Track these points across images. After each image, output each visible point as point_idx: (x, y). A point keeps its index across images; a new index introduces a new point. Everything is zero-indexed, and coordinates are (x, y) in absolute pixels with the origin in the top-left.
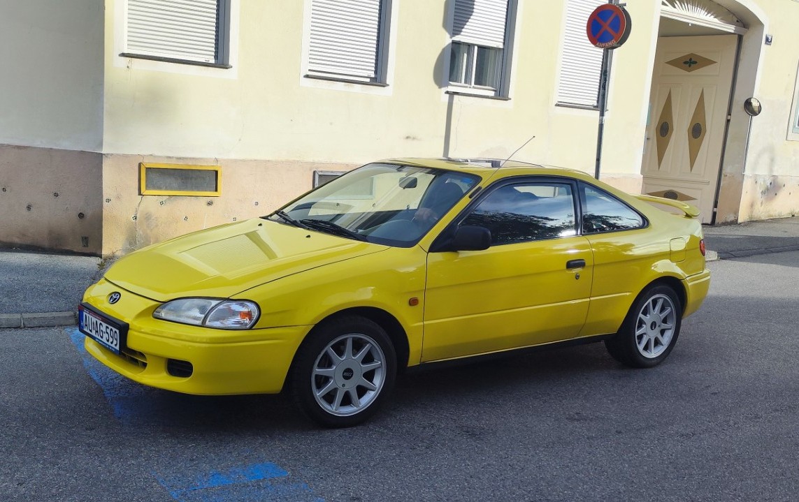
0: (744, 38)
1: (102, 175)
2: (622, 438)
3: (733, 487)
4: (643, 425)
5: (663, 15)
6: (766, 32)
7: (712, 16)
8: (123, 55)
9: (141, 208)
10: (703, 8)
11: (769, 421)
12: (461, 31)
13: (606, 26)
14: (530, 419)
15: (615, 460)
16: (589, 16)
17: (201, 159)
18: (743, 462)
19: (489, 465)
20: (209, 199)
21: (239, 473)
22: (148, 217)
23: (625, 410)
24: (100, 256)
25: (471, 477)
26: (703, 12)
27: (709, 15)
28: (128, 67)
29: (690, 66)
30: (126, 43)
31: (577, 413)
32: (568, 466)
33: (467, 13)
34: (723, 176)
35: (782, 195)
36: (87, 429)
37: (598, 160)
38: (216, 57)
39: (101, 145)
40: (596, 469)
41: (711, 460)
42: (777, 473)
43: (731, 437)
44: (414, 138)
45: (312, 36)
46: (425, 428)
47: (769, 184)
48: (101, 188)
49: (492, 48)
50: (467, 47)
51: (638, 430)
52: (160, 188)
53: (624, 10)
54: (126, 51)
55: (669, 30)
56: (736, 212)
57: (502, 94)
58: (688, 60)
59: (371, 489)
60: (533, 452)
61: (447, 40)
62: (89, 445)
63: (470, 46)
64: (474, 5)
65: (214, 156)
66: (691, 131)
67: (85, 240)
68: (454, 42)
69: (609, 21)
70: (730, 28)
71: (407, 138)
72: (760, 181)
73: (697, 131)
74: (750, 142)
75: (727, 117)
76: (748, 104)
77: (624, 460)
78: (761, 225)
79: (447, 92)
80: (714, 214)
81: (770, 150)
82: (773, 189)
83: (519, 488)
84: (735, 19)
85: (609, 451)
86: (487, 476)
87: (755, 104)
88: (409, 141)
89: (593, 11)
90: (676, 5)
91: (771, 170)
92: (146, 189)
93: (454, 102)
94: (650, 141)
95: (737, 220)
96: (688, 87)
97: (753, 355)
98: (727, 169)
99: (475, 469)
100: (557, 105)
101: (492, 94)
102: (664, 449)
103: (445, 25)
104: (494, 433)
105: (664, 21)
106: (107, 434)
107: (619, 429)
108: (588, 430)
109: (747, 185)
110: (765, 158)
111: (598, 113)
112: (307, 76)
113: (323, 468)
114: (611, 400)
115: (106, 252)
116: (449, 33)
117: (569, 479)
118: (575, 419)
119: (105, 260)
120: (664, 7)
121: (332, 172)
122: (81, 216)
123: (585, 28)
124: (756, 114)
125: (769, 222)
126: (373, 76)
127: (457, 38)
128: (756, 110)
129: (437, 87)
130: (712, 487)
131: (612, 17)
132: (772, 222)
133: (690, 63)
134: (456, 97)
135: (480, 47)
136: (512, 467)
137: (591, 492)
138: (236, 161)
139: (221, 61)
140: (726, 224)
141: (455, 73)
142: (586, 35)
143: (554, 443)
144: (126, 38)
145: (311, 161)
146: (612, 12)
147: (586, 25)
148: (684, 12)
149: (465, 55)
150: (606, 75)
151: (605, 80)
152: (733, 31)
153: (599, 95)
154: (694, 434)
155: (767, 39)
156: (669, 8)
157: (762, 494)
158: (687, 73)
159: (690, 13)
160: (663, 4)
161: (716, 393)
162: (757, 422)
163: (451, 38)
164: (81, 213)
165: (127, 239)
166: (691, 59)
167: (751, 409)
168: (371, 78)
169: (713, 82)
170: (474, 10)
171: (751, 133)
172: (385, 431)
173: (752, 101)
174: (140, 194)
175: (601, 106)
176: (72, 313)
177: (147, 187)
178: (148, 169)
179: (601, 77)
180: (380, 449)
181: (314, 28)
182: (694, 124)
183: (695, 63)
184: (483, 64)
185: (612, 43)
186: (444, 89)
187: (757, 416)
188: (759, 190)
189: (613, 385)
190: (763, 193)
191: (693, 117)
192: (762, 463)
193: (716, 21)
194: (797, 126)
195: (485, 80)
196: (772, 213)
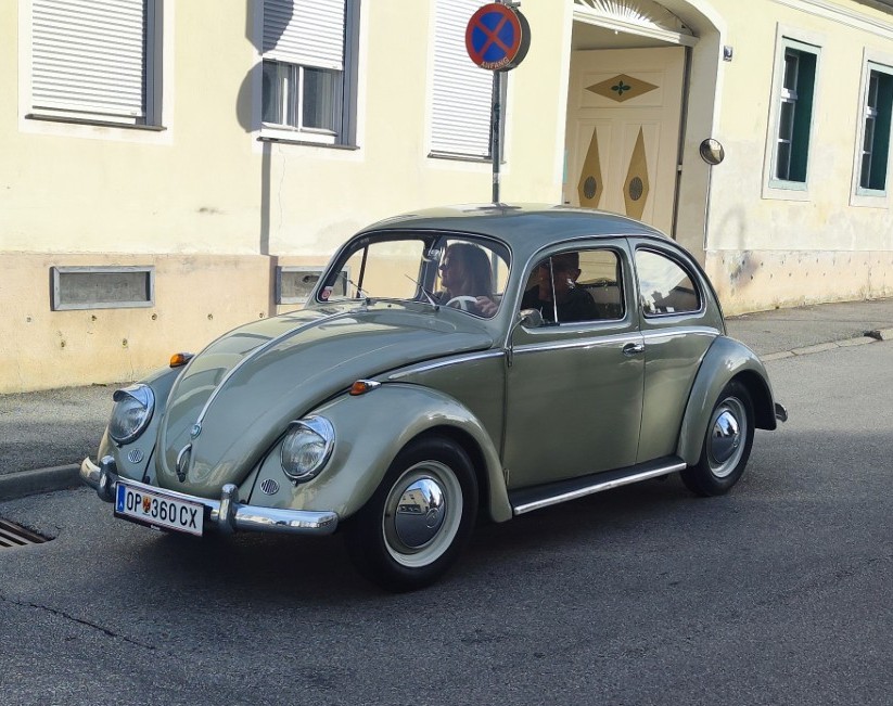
0: (695, 51)
2: (544, 663)
4: (573, 640)
5: (575, 18)
6: (724, 42)
7: (648, 20)
10: (634, 7)
11: (752, 620)
12: (276, 44)
13: (495, 37)
14: (407, 645)
16: (468, 21)
23: (548, 619)
26: (634, 13)
27: (643, 17)
29: (620, 93)
31: (477, 631)
33: (282, 15)
35: (760, 277)
41: (671, 686)
42: (765, 700)
43: (699, 649)
44: (213, 211)
46: (243, 677)
47: (741, 263)
49: (327, 69)
50: (286, 69)
51: (566, 649)
53: (518, 12)
55: (587, 41)
57: (345, 140)
58: (617, 85)
61: (254, 58)
63: (292, 67)
64: (293, 9)
66: (628, 189)
68: (265, 61)
69: (498, 29)
71: (202, 210)
72: (729, 259)
73: (636, 189)
74: (712, 204)
75: (677, 168)
76: (705, 147)
79: (260, 139)
81: (738, 212)
82: (745, 269)
84: (680, 24)
85: (525, 686)
87: (714, 147)
88: (206, 215)
89: (473, 13)
90: (596, 5)
91: (741, 242)
93: (272, 153)
96: (619, 123)
100: (430, 156)
101: (331, 140)
102: (605, 676)
103: (250, 35)
105: (578, 27)
107: (538, 651)
108: (494, 656)
109: (711, 266)
110: (733, 225)
111: (491, 166)
112: (30, 117)
114: (527, 606)
116: (257, 47)
118: (474, 640)
120: (577, 7)
121: (82, 268)
123: (464, 39)
124: (717, 162)
125: (744, 319)
126: (140, 114)
127: (270, 55)
128: (717, 156)
129: (243, 131)
131: (503, 21)
132: (748, 319)
133: (621, 88)
134: (274, 145)
135: (308, 69)
141: (272, 109)
142: (465, 49)
143: (443, 683)
145: (46, 251)
146: (501, 15)
147: (464, 35)
148: (608, 14)
149: (286, 80)
150: (498, 111)
151: (498, 118)
152: (677, 42)
153: (490, 140)
154: (646, 649)
155: (726, 53)
156: (586, 8)
158: (616, 103)
159: (616, 16)
160: (576, 2)
161: (676, 583)
162: (736, 622)
163: (261, 54)
166: (621, 83)
167: (726, 603)
168: (137, 118)
169: (654, 114)
170: (294, 12)
171: (712, 189)
173: (711, 143)
175: (495, 156)
179: (492, 113)
181: (37, 40)
182: (632, 178)
183: (628, 88)
184: (315, 95)
185: (505, 62)
186: (256, 134)
187: (734, 615)
188: (728, 272)
189: (529, 584)
190: (734, 276)
191: (630, 169)
192: (745, 686)
193: (653, 26)
194: (775, 178)
195: (320, 120)
196: (748, 305)
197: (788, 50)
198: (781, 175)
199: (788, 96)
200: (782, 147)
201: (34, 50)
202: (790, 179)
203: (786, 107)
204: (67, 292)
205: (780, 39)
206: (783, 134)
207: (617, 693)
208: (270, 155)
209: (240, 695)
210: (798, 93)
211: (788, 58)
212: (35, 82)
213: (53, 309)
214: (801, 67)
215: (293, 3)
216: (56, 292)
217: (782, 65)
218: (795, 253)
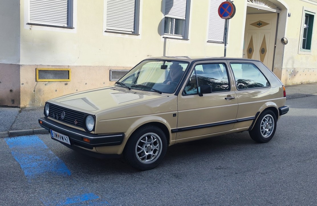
0: (280, 14)
1: (20, 74)
2: (238, 176)
3: (283, 194)
4: (246, 170)
5: (248, 6)
6: (288, 12)
7: (267, 6)
8: (28, 24)
9: (37, 87)
10: (264, 3)
11: (296, 167)
12: (168, 13)
13: (226, 10)
14: (200, 169)
15: (235, 185)
16: (219, 6)
17: (62, 66)
18: (287, 184)
19: (184, 189)
20: (66, 82)
21: (78, 198)
22: (40, 90)
23: (239, 164)
24: (19, 108)
25: (177, 195)
28: (30, 29)
29: (259, 25)
30: (29, 19)
31: (219, 166)
32: (216, 188)
33: (170, 5)
34: (274, 68)
35: (298, 76)
36: (12, 182)
38: (68, 24)
39: (19, 61)
40: (227, 189)
41: (274, 183)
42: (300, 188)
43: (281, 174)
44: (151, 56)
45: (107, 15)
46: (157, 175)
47: (292, 71)
48: (19, 79)
49: (181, 19)
51: (244, 172)
52: (45, 78)
53: (233, 4)
54: (29, 22)
55: (250, 11)
57: (185, 38)
59: (135, 202)
60: (202, 183)
61: (163, 16)
62: (13, 188)
63: (172, 19)
64: (173, 2)
65: (67, 65)
66: (261, 51)
67: (13, 101)
68: (166, 17)
69: (227, 8)
70: (275, 11)
71: (148, 56)
72: (289, 70)
73: (263, 51)
74: (284, 55)
75: (275, 45)
76: (282, 40)
77: (239, 185)
78: (290, 88)
79: (163, 37)
81: (292, 58)
82: (294, 73)
83: (197, 198)
84: (276, 7)
85: (233, 181)
86: (183, 194)
87: (285, 40)
89: (220, 4)
90: (253, 2)
91: (293, 66)
92: (39, 79)
93: (166, 41)
94: (245, 56)
96: (259, 34)
97: (288, 139)
98: (276, 66)
99: (178, 191)
100: (207, 42)
101: (181, 38)
102: (255, 180)
103: (162, 11)
104: (186, 176)
105: (248, 8)
106: (21, 183)
107: (236, 172)
108: (224, 173)
109: (284, 72)
110: (290, 61)
111: (224, 44)
112: (106, 31)
113: (114, 194)
114: (233, 160)
115: (22, 105)
116: (163, 14)
117: (217, 194)
118: (219, 169)
119: (22, 109)
120: (248, 3)
121: (117, 70)
122: (11, 91)
123: (218, 11)
124: (286, 44)
125: (292, 86)
127: (167, 16)
128: (286, 42)
129: (159, 35)
130: (274, 195)
131: (228, 6)
132: (294, 86)
133: (259, 24)
134: (167, 39)
135: (176, 19)
136: (194, 190)
137: (226, 199)
138: (77, 66)
139: (70, 26)
141: (166, 30)
142: (218, 14)
143: (210, 179)
144: (29, 17)
145: (109, 66)
146: (228, 5)
147: (218, 10)
148: (256, 4)
149: (170, 23)
150: (226, 30)
151: (226, 31)
153: (224, 38)
154: (266, 173)
155: (289, 15)
156: (251, 3)
157: (295, 196)
158: (258, 28)
159: (258, 5)
160: (248, 1)
161: (274, 156)
162: (291, 167)
163: (164, 16)
164: (11, 90)
165: (31, 100)
166: (260, 23)
167: (289, 162)
168: (132, 32)
169: (269, 31)
170: (173, 5)
171: (284, 52)
172: (141, 177)
174: (36, 81)
175: (225, 42)
176: (7, 132)
177: (39, 78)
178: (40, 71)
179: (225, 30)
180: (139, 185)
181: (108, 12)
182: (262, 48)
183: (261, 24)
184: (178, 26)
185: (229, 17)
186: (162, 36)
187: (291, 165)
188: (288, 74)
189: (233, 154)
190: (290, 75)
191: (261, 46)
192: (294, 184)
193: (269, 7)
194: (302, 48)
195: (179, 32)
196: (294, 83)
197: (306, 14)
198: (304, 48)
199: (306, 26)
200: (304, 40)
201: (107, 16)
202: (306, 49)
203: (305, 29)
204: (113, 76)
205: (304, 11)
206: (304, 36)
207: (258, 184)
208: (166, 42)
209: (157, 179)
210: (309, 25)
211: (306, 16)
212: (107, 23)
213: (110, 81)
214: (309, 18)
215: (173, 1)
216: (111, 76)
217: (304, 18)
218: (307, 69)
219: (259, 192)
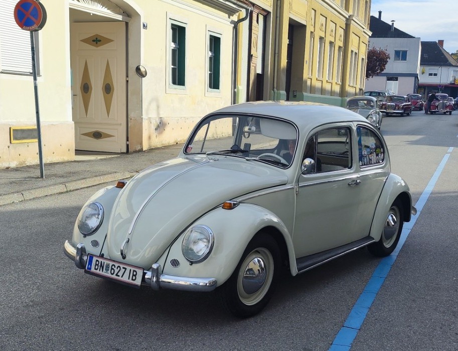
0: (130, 24)
5: (71, 7)
6: (143, 20)
7: (106, 9)
13: (29, 15)
26: (99, 5)
27: (104, 7)
29: (97, 43)
31: (31, 301)
34: (129, 119)
35: (168, 129)
37: (37, 113)
47: (159, 123)
53: (39, 3)
55: (77, 18)
56: (141, 144)
58: (95, 39)
66: (104, 89)
69: (30, 11)
70: (119, 17)
72: (153, 121)
73: (108, 89)
74: (143, 95)
75: (126, 79)
76: (138, 69)
77: (65, 328)
78: (157, 151)
80: (128, 146)
81: (156, 99)
82: (161, 126)
84: (121, 11)
87: (142, 69)
91: (158, 114)
94: (77, 97)
95: (142, 149)
96: (97, 57)
98: (131, 115)
100: (1, 73)
105: (72, 11)
109: (145, 124)
110: (154, 106)
111: (33, 77)
120: (72, 1)
123: (13, 15)
124: (144, 77)
125: (162, 149)
128: (144, 73)
131: (32, 7)
132: (164, 149)
133: (97, 41)
140: (136, 152)
142: (14, 18)
146: (31, 4)
147: (13, 11)
148: (86, 5)
150: (34, 51)
151: (34, 54)
152: (121, 19)
155: (144, 25)
156: (76, 2)
158: (95, 48)
159: (90, 6)
166: (97, 39)
169: (114, 52)
171: (143, 89)
173: (141, 67)
175: (35, 73)
182: (106, 84)
183: (100, 41)
185: (34, 27)
188: (153, 127)
190: (156, 129)
191: (104, 80)
193: (109, 11)
194: (171, 84)
196: (164, 142)
198: (174, 83)
199: (174, 46)
200: (174, 70)
202: (178, 85)
203: (174, 51)
205: (168, 19)
206: (174, 64)
210: (179, 45)
211: (172, 29)
214: (179, 33)
217: (170, 32)
218: (182, 118)
219: (99, 334)
